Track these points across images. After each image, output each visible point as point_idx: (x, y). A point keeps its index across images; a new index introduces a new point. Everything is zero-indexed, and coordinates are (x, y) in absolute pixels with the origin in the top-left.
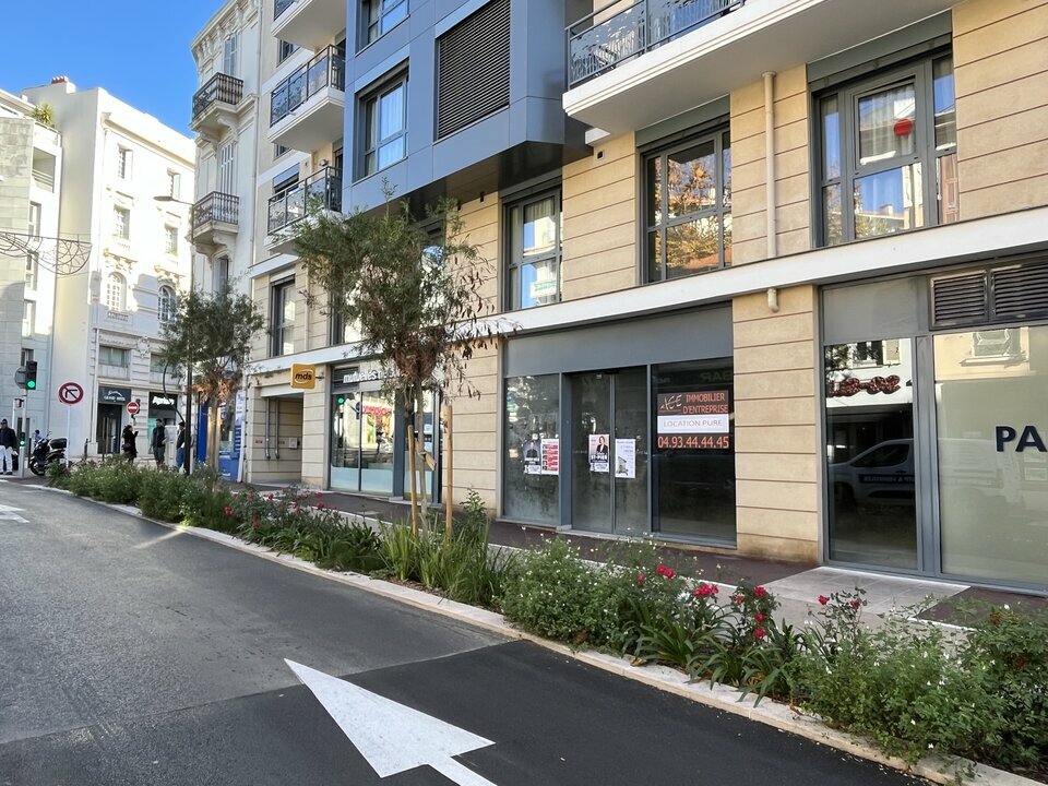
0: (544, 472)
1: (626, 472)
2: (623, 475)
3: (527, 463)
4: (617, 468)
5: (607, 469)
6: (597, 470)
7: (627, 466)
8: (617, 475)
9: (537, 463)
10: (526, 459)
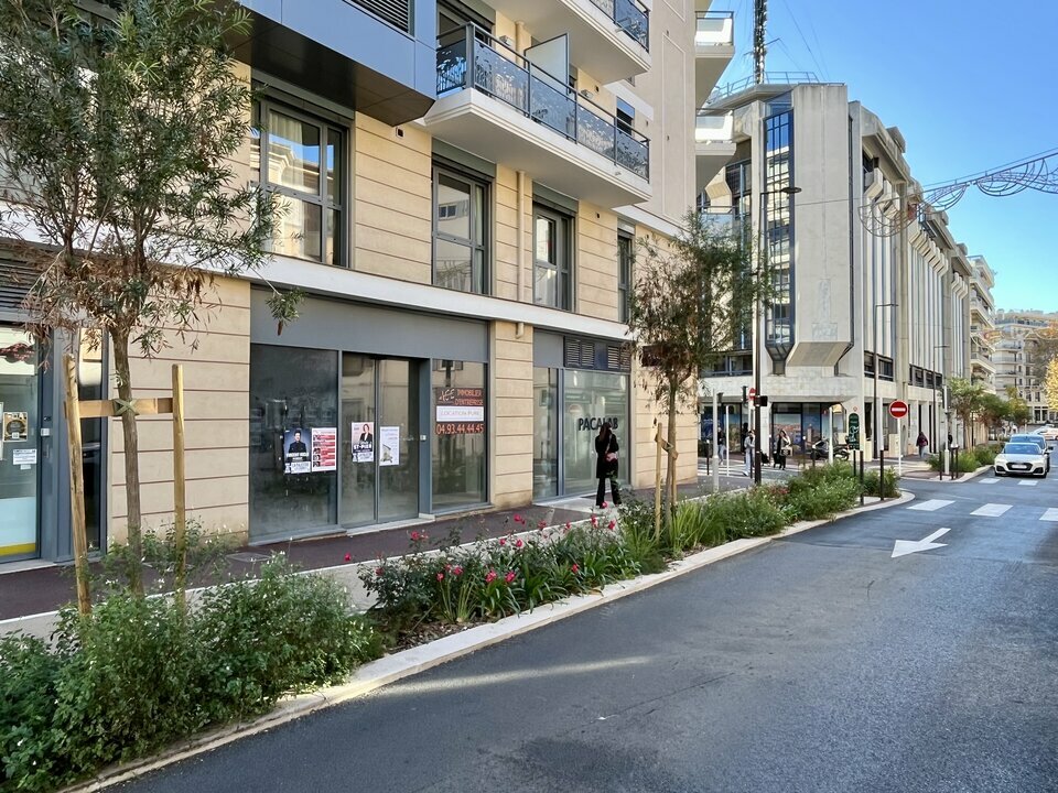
0: (316, 469)
1: (390, 460)
2: (388, 463)
3: (290, 460)
4: (381, 457)
5: (371, 459)
6: (360, 460)
7: (391, 454)
8: (382, 464)
9: (305, 459)
10: (288, 455)
